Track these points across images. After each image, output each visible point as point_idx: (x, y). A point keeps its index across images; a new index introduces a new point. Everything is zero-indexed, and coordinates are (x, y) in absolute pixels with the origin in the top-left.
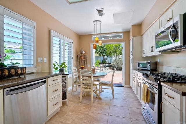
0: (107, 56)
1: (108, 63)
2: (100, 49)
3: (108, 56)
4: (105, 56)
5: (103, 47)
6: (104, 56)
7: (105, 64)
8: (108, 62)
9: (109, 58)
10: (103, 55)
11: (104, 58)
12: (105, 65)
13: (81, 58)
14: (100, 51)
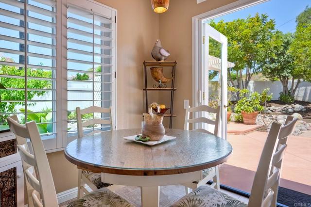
0: (296, 81)
1: (302, 103)
2: (272, 61)
3: (302, 80)
4: (290, 81)
5: (283, 54)
6: (285, 80)
7: (290, 103)
8: (300, 99)
9: (306, 86)
10: (284, 77)
11: (285, 87)
12: (290, 107)
13: (153, 74)
14: (272, 66)
